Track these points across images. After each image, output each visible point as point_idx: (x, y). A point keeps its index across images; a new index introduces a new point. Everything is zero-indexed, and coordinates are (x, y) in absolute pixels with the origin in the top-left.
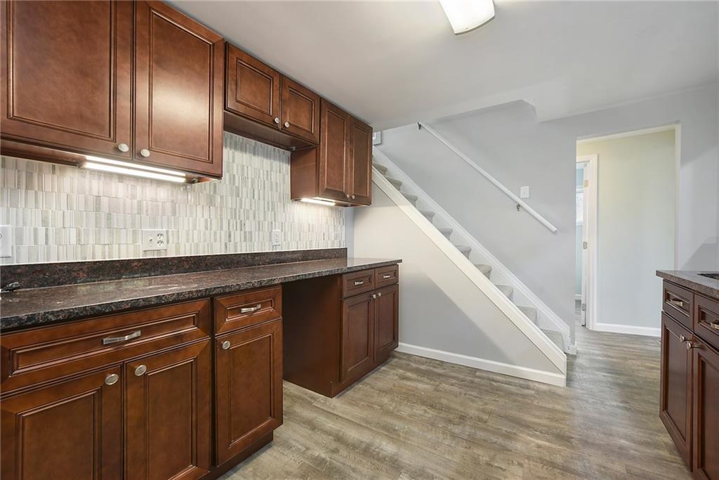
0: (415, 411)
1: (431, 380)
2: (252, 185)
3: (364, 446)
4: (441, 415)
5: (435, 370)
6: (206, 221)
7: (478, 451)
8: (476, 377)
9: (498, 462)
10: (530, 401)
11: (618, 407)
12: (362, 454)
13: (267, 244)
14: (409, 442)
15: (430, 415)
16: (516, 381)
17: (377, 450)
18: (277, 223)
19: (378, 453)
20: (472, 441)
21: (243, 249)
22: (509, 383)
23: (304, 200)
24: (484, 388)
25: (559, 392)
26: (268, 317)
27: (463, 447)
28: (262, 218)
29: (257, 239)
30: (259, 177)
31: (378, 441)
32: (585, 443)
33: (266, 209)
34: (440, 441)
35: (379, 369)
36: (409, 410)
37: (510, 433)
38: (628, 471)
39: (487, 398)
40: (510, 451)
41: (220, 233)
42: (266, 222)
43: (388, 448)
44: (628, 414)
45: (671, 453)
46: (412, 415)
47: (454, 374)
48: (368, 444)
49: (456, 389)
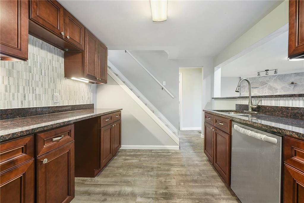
0: (134, 171)
1: (137, 158)
2: (40, 67)
3: (118, 193)
4: (145, 170)
5: (137, 153)
6: (6, 86)
7: (161, 179)
8: (152, 153)
9: (168, 180)
10: (171, 157)
11: (193, 152)
12: (118, 196)
13: (50, 101)
14: (136, 184)
15: (141, 171)
16: (165, 151)
17: (124, 192)
18: (57, 90)
19: (125, 193)
20: (158, 176)
21: (34, 104)
22: (163, 152)
23: (73, 78)
24: (156, 156)
25: (178, 151)
26: (67, 141)
27: (155, 179)
28: (47, 87)
29: (44, 99)
30: (45, 63)
31: (123, 188)
32: (189, 166)
33: (50, 82)
34: (147, 179)
35: (113, 159)
36: (132, 172)
37: (169, 169)
38: (199, 170)
39: (158, 159)
40: (170, 175)
41: (18, 95)
42: (50, 89)
43: (128, 189)
44: (196, 154)
45: (207, 162)
46: (134, 173)
47: (145, 154)
48: (119, 191)
49: (147, 159)
